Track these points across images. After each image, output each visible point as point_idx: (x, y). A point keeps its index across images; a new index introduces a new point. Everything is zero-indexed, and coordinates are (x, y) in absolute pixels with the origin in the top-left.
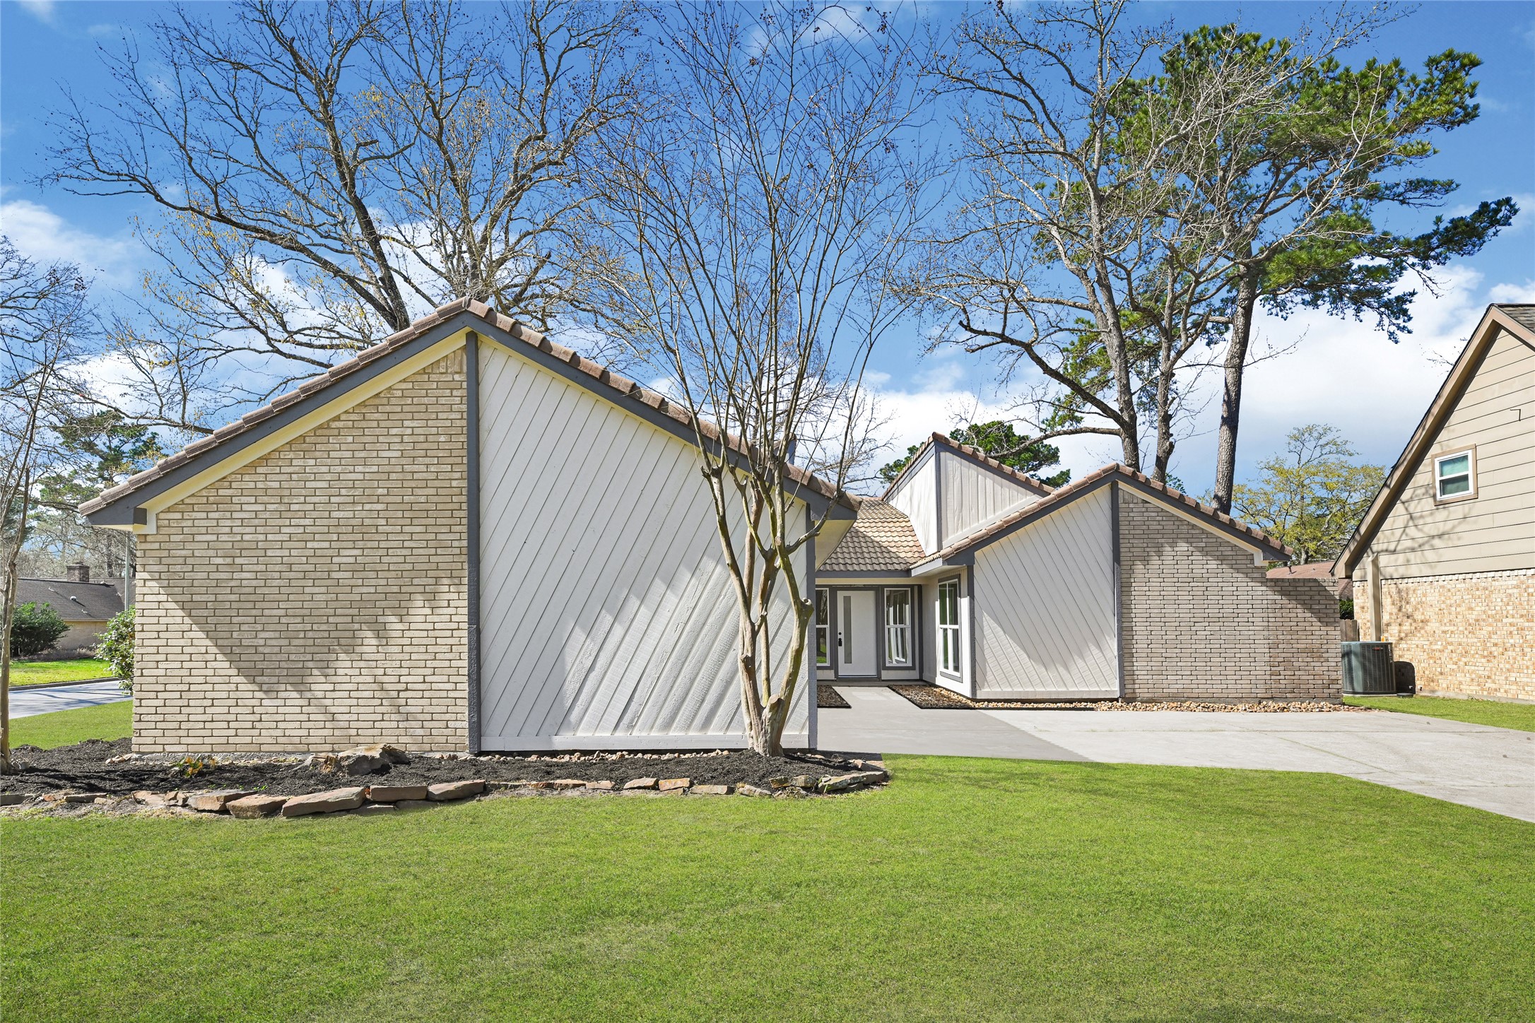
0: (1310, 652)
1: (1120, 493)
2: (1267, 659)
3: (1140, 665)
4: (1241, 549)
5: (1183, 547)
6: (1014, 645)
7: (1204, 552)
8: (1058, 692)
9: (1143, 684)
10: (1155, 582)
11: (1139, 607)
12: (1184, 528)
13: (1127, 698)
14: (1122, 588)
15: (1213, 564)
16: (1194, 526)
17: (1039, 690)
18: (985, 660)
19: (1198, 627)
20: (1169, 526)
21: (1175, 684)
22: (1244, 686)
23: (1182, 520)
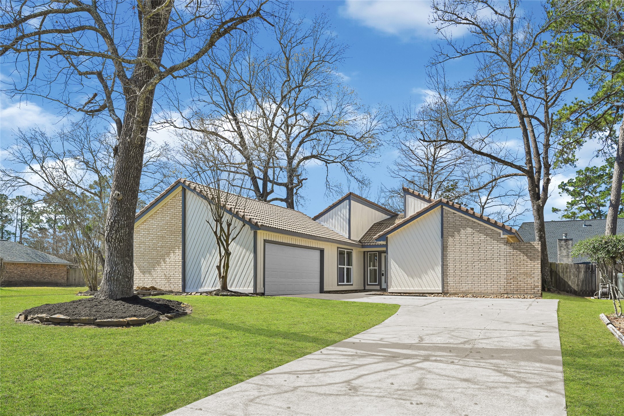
0: (525, 274)
1: (444, 210)
2: (505, 277)
3: (450, 280)
4: (495, 231)
5: (469, 230)
6: (403, 272)
7: (479, 232)
8: (418, 290)
9: (451, 288)
10: (458, 246)
11: (451, 256)
12: (470, 223)
13: (444, 293)
14: (444, 248)
15: (483, 237)
16: (475, 222)
17: (411, 289)
18: (391, 277)
19: (476, 264)
20: (464, 222)
21: (465, 288)
22: (495, 288)
23: (470, 220)
